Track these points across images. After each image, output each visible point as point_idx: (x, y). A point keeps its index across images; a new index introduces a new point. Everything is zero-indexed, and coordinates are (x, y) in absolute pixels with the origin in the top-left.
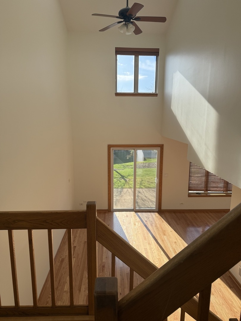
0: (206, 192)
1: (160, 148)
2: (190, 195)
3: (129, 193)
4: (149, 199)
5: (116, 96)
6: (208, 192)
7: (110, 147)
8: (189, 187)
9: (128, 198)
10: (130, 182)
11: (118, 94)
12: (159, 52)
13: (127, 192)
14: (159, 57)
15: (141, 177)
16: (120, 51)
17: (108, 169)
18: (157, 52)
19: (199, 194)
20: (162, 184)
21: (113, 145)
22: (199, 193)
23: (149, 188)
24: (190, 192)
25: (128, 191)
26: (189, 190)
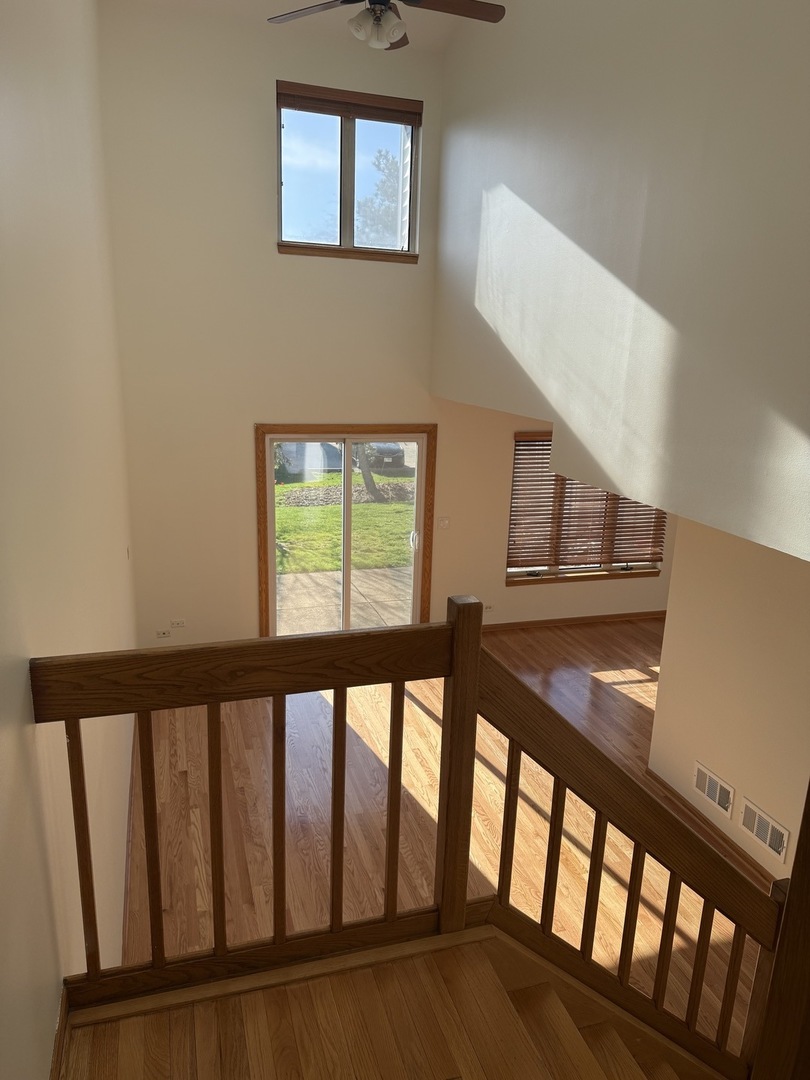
0: (554, 569)
1: (425, 436)
2: (511, 581)
3: (305, 587)
4: (376, 602)
5: (280, 252)
6: (561, 567)
7: (262, 432)
8: (508, 557)
9: (307, 605)
10: (295, 552)
11: (286, 248)
12: (420, 115)
13: (298, 584)
14: (421, 129)
15: (327, 534)
16: (293, 96)
17: (259, 507)
18: (415, 114)
19: (537, 575)
20: (431, 552)
21: (274, 425)
22: (534, 572)
23: (367, 567)
24: (510, 570)
25: (297, 580)
26: (510, 565)
